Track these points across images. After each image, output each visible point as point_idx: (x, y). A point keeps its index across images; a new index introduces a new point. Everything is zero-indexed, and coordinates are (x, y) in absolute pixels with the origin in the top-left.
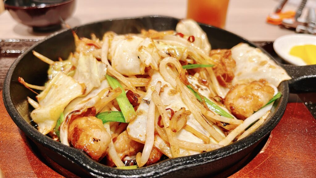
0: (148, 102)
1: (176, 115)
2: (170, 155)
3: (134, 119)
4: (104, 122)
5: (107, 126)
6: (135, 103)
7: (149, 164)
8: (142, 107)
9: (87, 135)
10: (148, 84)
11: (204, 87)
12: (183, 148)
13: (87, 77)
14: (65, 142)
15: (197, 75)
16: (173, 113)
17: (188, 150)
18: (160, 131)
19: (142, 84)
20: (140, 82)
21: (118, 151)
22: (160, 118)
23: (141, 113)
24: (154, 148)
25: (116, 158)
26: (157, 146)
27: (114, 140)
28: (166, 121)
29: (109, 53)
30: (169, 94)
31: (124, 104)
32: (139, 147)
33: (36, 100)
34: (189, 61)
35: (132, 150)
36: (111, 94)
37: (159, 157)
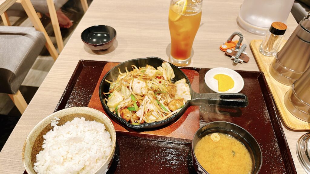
0: (142, 105)
1: (150, 111)
2: (146, 122)
3: (138, 110)
4: (130, 111)
5: (131, 112)
6: (139, 106)
7: (141, 124)
8: (141, 107)
9: (126, 115)
10: (143, 99)
11: (163, 99)
12: (150, 120)
13: (125, 94)
14: (120, 117)
15: (161, 95)
16: (149, 110)
17: (151, 121)
18: (144, 115)
19: (142, 99)
20: (141, 98)
21: (133, 119)
22: (145, 112)
23: (140, 109)
24: (142, 119)
25: (132, 121)
26: (143, 119)
27: (132, 116)
28: (146, 112)
29: (132, 86)
30: (149, 104)
31: (135, 105)
32: (139, 119)
33: (108, 99)
34: (158, 90)
35: (137, 119)
36: (132, 102)
37: (144, 122)
